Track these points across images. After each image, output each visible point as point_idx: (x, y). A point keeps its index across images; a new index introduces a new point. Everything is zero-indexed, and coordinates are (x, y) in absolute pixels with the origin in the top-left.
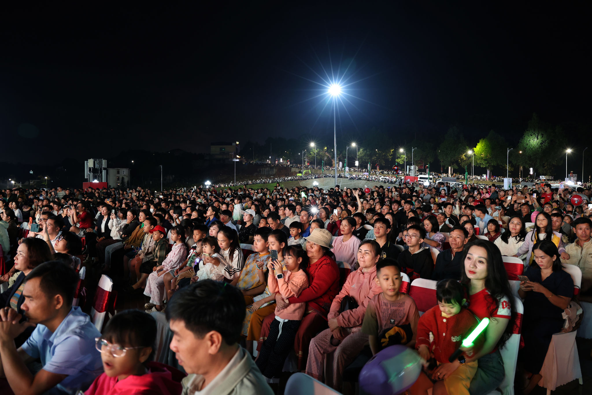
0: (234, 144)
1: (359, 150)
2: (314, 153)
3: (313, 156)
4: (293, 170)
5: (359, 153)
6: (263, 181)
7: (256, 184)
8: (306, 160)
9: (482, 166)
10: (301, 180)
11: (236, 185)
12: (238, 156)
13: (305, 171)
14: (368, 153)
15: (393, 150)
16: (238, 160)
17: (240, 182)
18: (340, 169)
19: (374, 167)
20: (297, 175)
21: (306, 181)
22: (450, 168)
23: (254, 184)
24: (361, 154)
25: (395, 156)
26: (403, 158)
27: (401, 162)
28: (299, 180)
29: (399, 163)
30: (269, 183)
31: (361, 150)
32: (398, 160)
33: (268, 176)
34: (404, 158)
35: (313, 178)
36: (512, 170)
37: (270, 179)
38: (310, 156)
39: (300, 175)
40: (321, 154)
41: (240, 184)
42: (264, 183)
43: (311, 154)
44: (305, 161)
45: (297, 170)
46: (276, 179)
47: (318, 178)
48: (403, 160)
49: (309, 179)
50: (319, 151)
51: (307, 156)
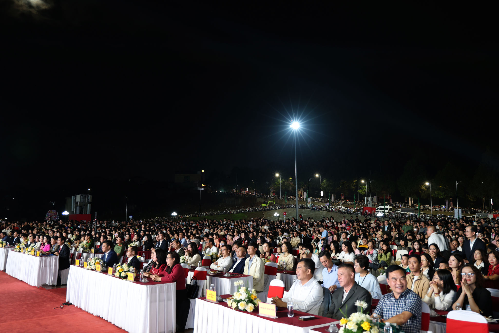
0: (199, 172)
1: (322, 181)
2: (279, 183)
3: (278, 186)
4: (259, 200)
5: (323, 183)
6: (228, 211)
7: (221, 214)
8: (272, 190)
9: (440, 197)
10: (265, 210)
11: (201, 215)
12: (203, 185)
13: (269, 202)
14: (331, 184)
15: (355, 181)
16: (202, 189)
17: (205, 213)
18: (304, 199)
19: (338, 198)
20: (261, 206)
21: (270, 211)
22: (410, 198)
23: (218, 214)
24: (324, 184)
25: (358, 186)
26: (364, 189)
27: (363, 192)
28: (263, 210)
29: (361, 194)
30: (234, 213)
31: (325, 181)
32: (360, 191)
33: (234, 207)
34: (366, 189)
35: (277, 208)
36: (475, 200)
37: (235, 209)
38: (275, 186)
39: (264, 205)
40: (285, 184)
41: (205, 214)
42: (229, 213)
43: (276, 184)
44: (270, 191)
45: (263, 201)
46: (241, 209)
47: (281, 208)
48: (365, 191)
49: (273, 209)
50: (284, 182)
51: (273, 187)
